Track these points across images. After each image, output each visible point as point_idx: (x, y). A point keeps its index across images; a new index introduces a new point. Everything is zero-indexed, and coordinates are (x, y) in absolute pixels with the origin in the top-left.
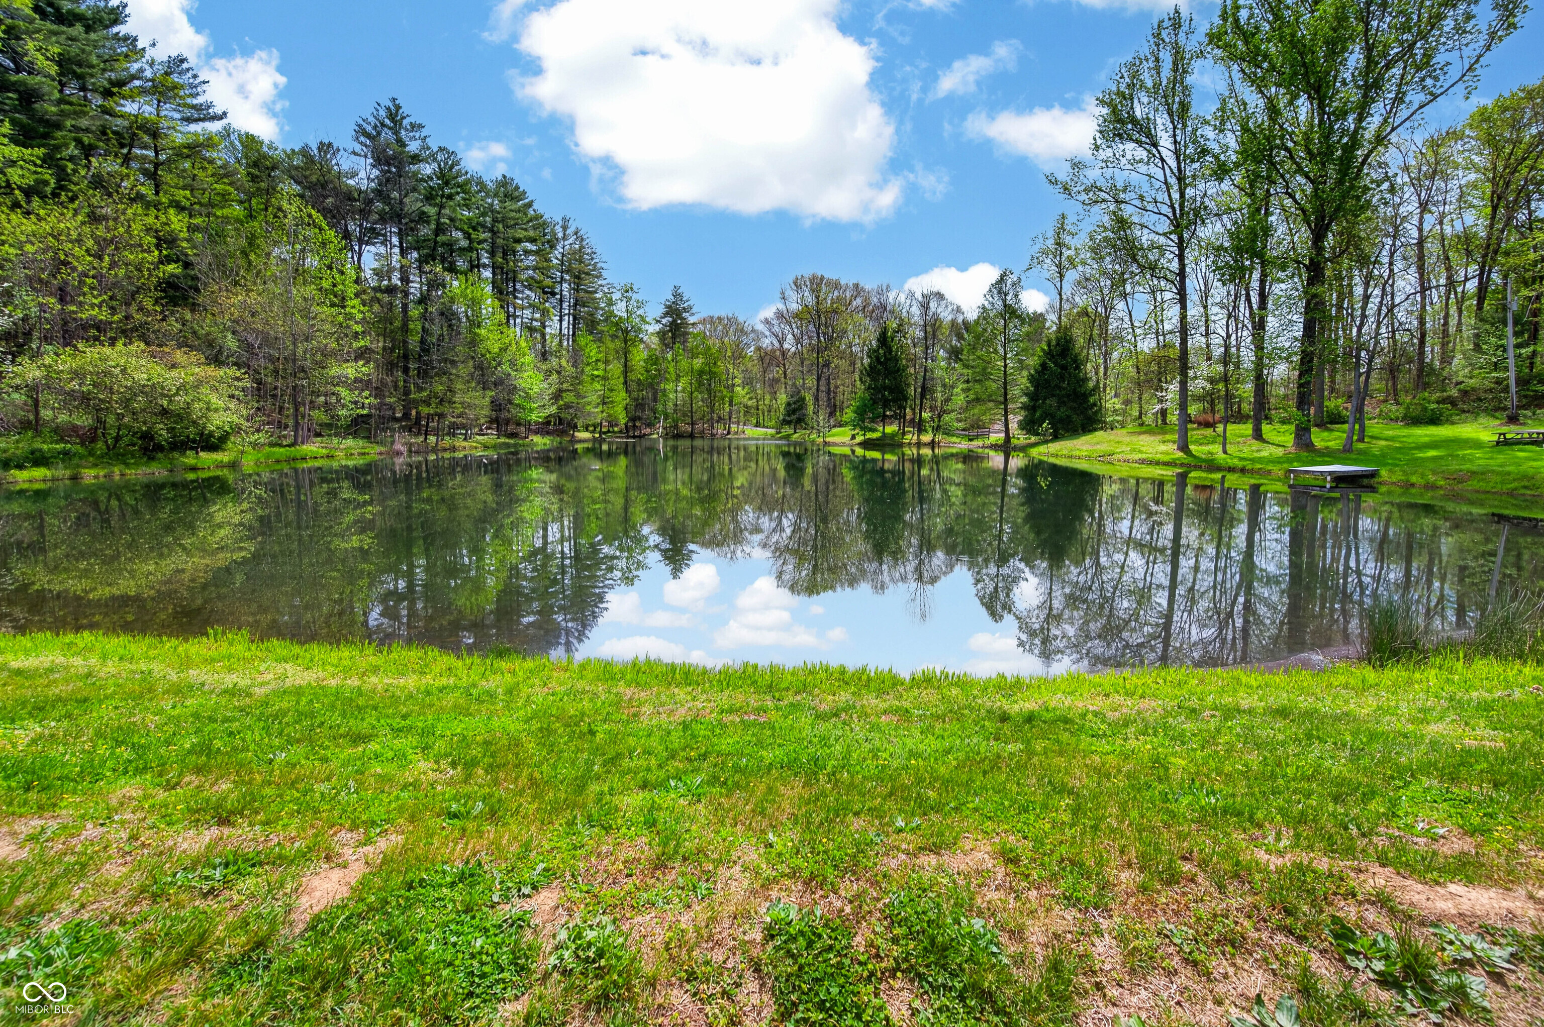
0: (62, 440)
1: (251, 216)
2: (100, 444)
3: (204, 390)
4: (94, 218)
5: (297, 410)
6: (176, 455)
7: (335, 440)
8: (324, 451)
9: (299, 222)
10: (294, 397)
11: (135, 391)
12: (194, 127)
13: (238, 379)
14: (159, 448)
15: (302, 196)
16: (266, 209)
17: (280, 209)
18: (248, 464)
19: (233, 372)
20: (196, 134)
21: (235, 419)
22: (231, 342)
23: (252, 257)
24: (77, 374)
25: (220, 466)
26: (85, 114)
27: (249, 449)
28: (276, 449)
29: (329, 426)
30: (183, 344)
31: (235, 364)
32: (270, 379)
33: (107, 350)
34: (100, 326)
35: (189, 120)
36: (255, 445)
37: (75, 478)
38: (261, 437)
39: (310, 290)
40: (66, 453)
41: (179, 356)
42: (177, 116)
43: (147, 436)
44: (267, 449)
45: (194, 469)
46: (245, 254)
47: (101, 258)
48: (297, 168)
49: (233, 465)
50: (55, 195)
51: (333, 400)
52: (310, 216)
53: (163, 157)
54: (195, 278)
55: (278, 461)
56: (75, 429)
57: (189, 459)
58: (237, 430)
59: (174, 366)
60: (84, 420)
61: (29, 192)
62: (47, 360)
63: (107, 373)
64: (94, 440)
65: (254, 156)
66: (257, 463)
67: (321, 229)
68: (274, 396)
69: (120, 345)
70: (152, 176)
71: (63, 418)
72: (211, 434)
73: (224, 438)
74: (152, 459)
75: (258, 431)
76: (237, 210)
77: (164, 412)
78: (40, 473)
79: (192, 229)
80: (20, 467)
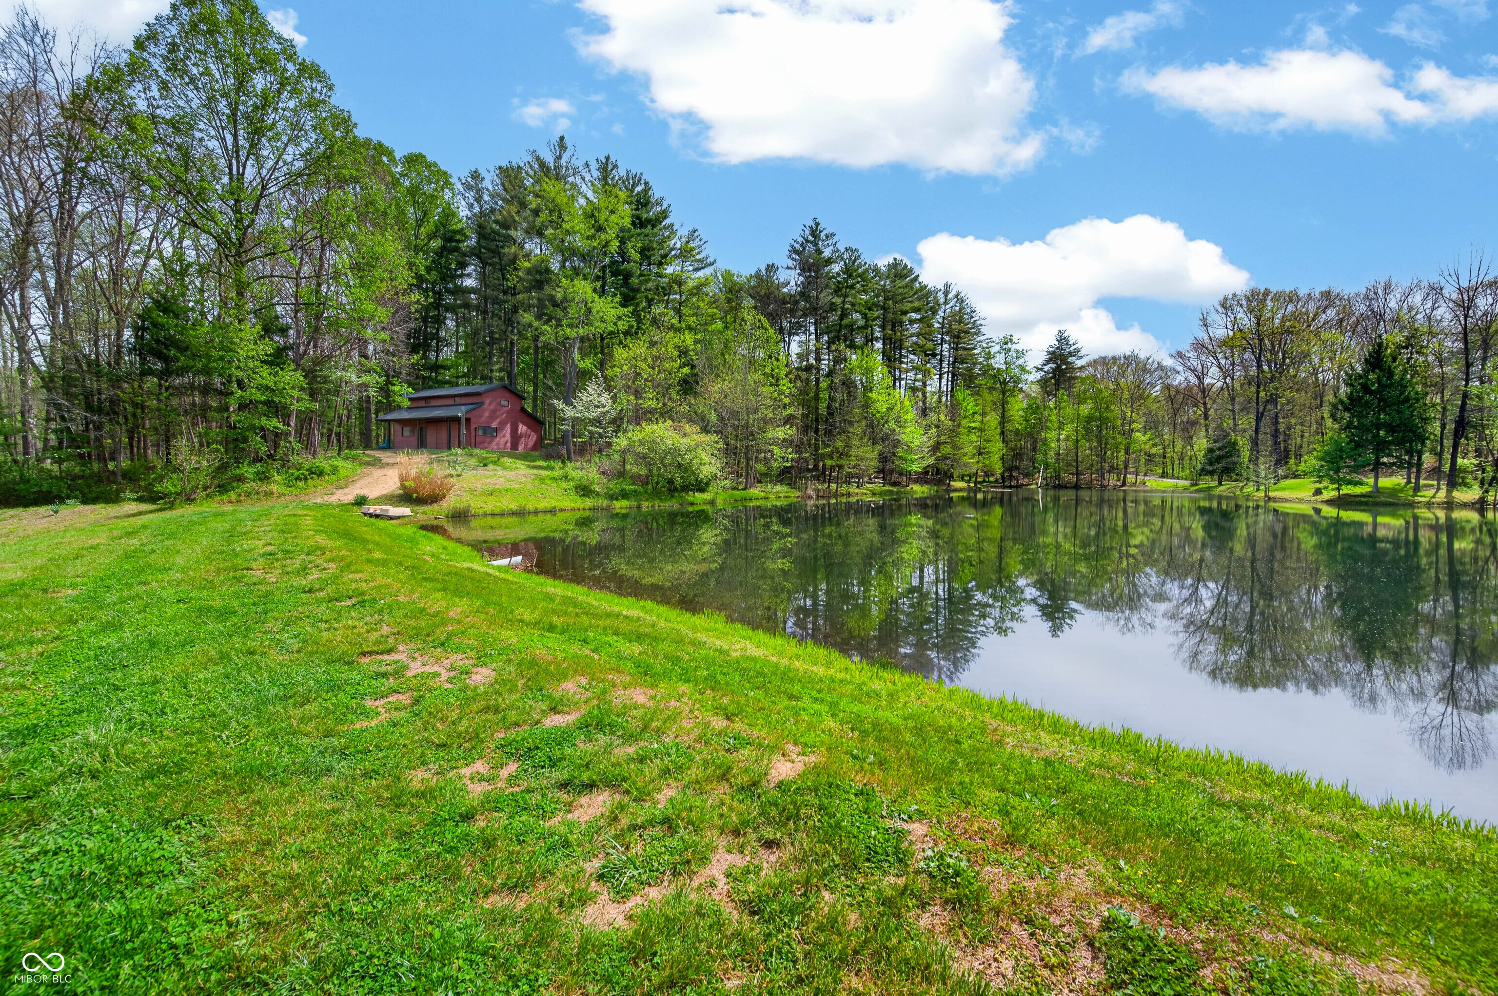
0: (634, 484)
1: (726, 328)
2: (650, 486)
3: (700, 449)
4: (653, 344)
5: (748, 463)
6: (683, 494)
7: (769, 486)
8: (763, 494)
9: (754, 327)
10: (746, 454)
11: (667, 452)
12: (700, 274)
13: (717, 442)
14: (676, 489)
15: (755, 307)
16: (735, 321)
17: (743, 320)
18: (720, 504)
19: (715, 437)
20: (699, 278)
21: (714, 470)
22: (713, 417)
23: (727, 356)
24: (641, 443)
25: (706, 502)
26: (650, 280)
27: (720, 491)
28: (735, 492)
29: (765, 475)
30: (690, 420)
31: (715, 432)
32: (733, 442)
33: (655, 427)
34: (652, 411)
35: (696, 270)
36: (723, 488)
37: (639, 507)
38: (727, 483)
39: (758, 376)
40: (635, 491)
41: (688, 428)
42: (691, 268)
43: (671, 482)
44: (731, 492)
45: (692, 504)
46: (723, 354)
47: (653, 369)
48: (753, 288)
49: (712, 503)
50: (636, 333)
51: (769, 455)
52: (760, 321)
53: (684, 297)
54: (696, 375)
55: (736, 501)
56: (639, 476)
57: (690, 497)
58: (715, 477)
59: (685, 435)
60: (643, 472)
61: (626, 333)
62: (630, 435)
63: (654, 442)
64: (647, 483)
65: (729, 285)
66: (725, 501)
67: (766, 329)
68: (735, 454)
69: (660, 424)
70: (678, 311)
71: (635, 469)
72: (701, 482)
73: (707, 484)
74: (673, 496)
75: (726, 478)
76: (719, 325)
77: (680, 465)
78: (625, 503)
79: (696, 342)
80: (617, 499)
